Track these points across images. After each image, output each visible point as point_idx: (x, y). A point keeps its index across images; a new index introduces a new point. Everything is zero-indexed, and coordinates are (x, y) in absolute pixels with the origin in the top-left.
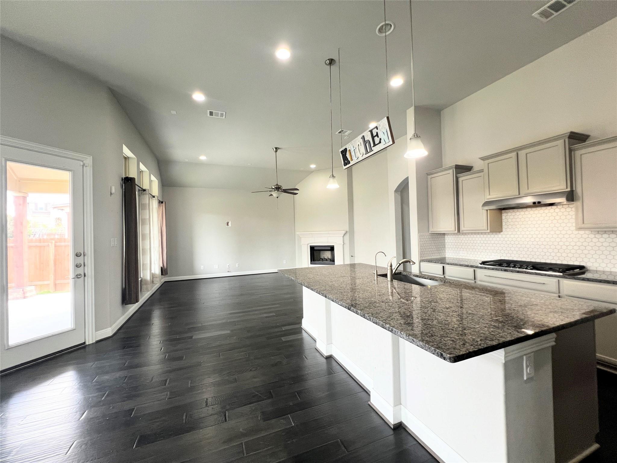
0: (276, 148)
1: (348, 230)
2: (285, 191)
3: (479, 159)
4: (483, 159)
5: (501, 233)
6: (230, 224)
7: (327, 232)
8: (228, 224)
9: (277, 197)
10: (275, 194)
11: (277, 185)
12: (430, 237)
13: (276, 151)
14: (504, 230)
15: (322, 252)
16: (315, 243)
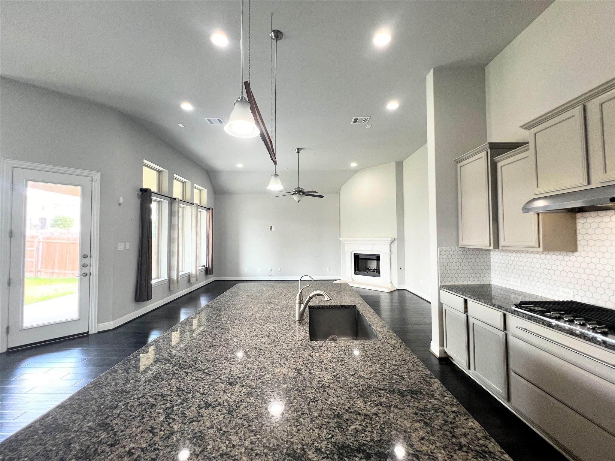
0: (298, 149)
1: (396, 237)
2: (306, 194)
3: (521, 128)
4: (528, 126)
5: (576, 254)
6: (273, 228)
7: (371, 239)
8: (271, 229)
9: (299, 201)
10: (296, 198)
11: (299, 188)
12: (460, 253)
13: (298, 152)
14: (580, 248)
15: (369, 261)
16: (359, 250)
